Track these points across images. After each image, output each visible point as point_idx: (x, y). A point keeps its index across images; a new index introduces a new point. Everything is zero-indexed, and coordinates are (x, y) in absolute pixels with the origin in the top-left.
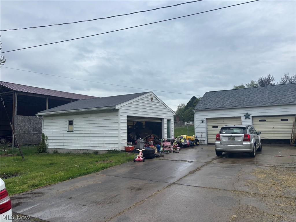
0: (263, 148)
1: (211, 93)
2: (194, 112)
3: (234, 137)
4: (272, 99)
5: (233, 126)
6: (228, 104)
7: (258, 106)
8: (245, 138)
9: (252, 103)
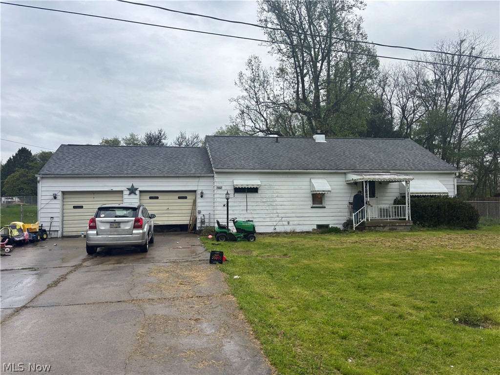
0: (157, 239)
1: (70, 147)
2: (38, 178)
3: (119, 223)
4: (168, 166)
5: (117, 205)
6: (102, 169)
7: (149, 175)
8: (136, 224)
9: (140, 171)
